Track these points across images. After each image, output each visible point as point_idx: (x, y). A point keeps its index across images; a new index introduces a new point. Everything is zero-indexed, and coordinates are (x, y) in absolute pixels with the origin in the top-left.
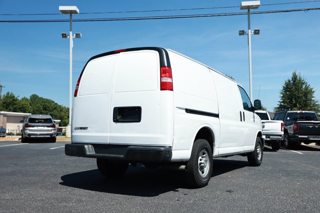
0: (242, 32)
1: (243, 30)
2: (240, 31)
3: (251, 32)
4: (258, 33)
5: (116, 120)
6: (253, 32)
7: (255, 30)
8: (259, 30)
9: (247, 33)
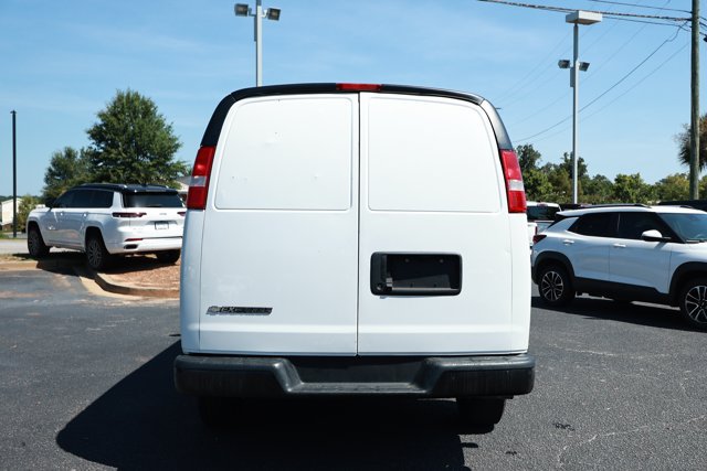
0: (241, 9)
1: (245, 3)
2: (238, 6)
3: (262, 12)
4: (277, 18)
5: (379, 288)
6: (266, 11)
7: (271, 10)
8: (278, 11)
9: (253, 12)
